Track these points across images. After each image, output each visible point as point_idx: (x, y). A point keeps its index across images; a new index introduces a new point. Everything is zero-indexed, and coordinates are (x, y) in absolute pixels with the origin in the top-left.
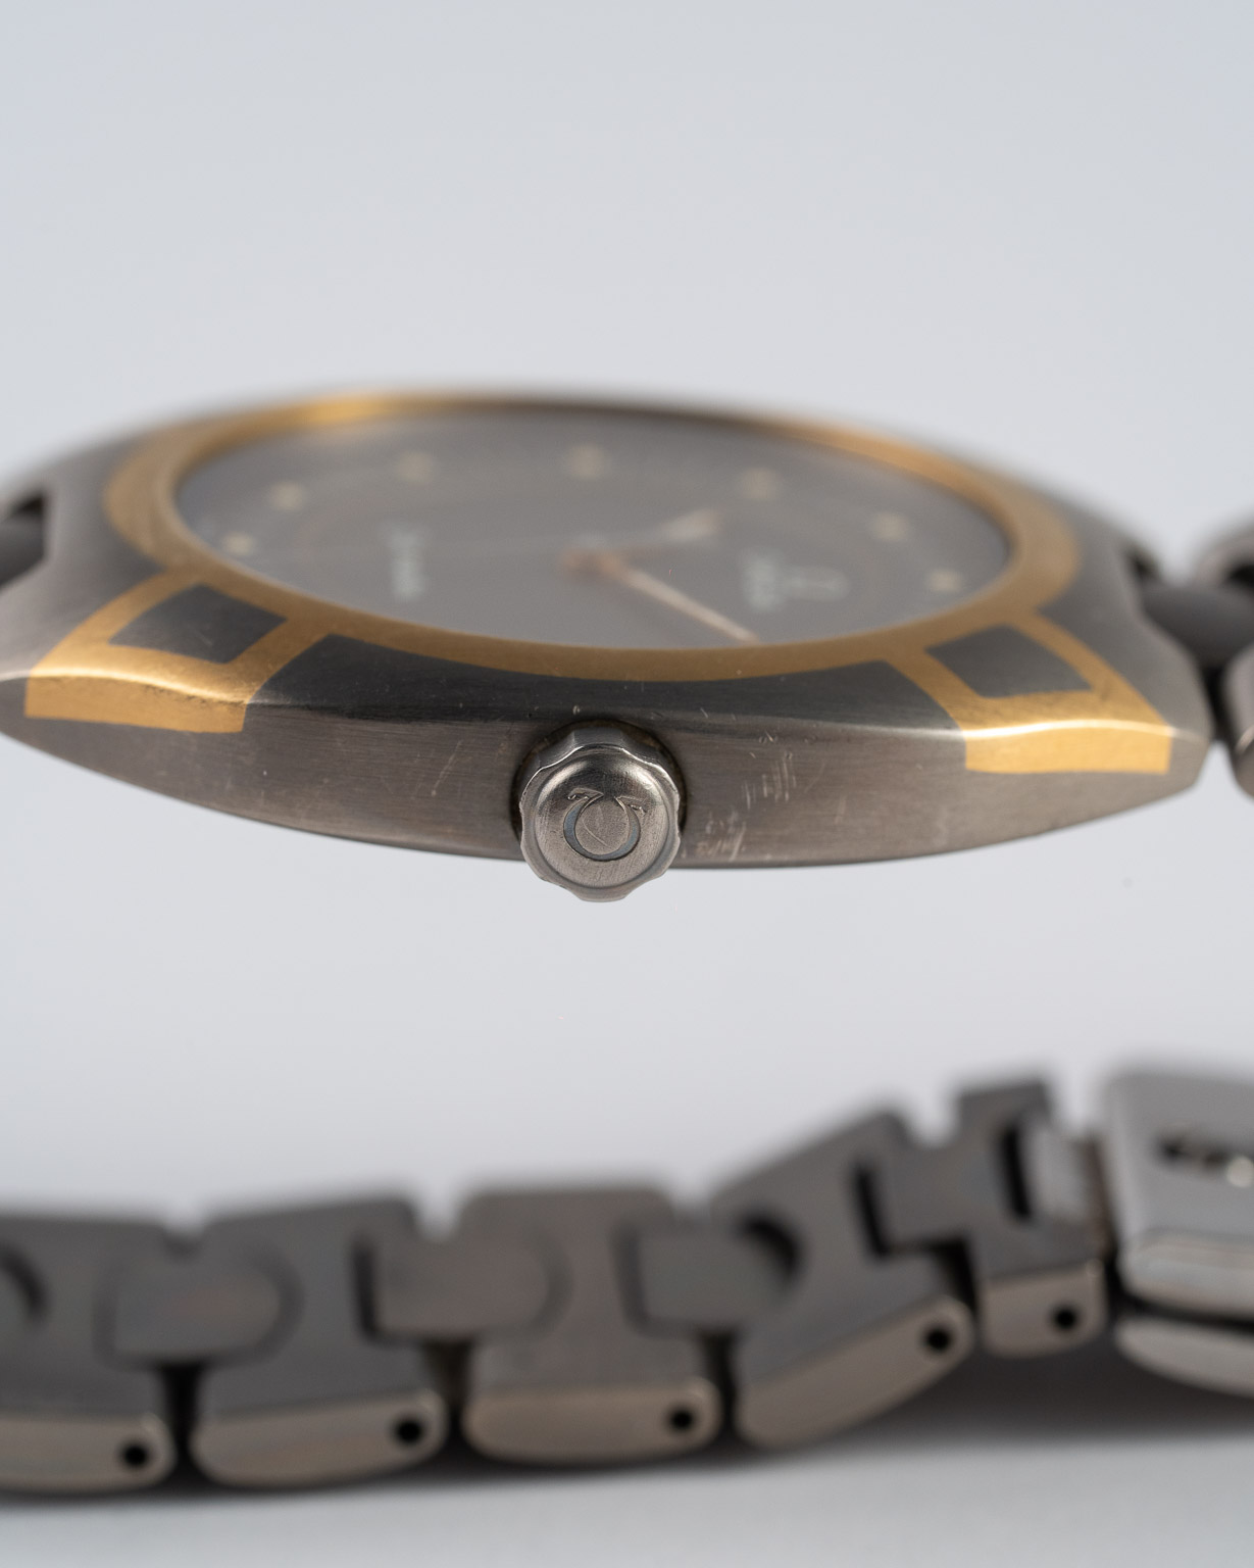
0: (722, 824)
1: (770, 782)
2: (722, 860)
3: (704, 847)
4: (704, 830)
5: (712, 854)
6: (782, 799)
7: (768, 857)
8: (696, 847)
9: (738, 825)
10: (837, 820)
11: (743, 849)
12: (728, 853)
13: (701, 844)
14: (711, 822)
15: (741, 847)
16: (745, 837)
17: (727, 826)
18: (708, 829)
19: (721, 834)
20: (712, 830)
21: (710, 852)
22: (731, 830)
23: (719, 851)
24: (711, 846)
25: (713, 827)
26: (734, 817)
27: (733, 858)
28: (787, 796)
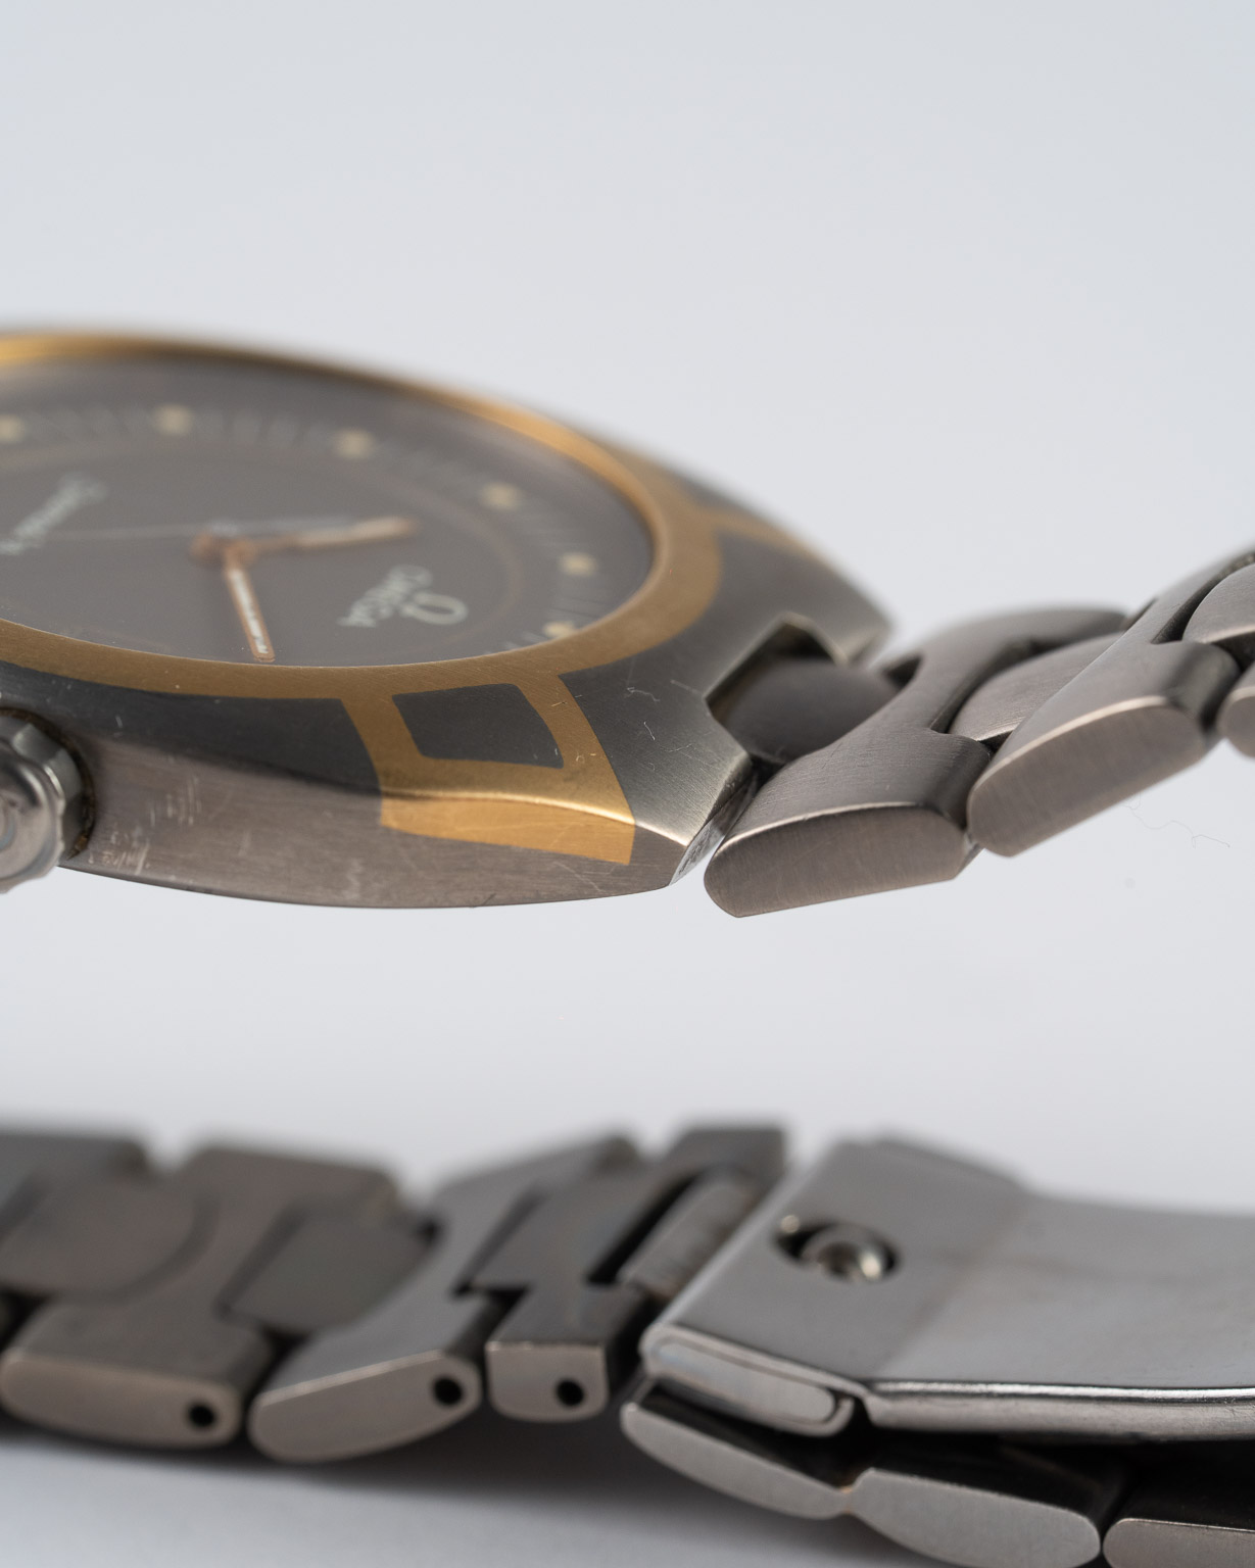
0: (126, 836)
1: (176, 804)
2: (129, 872)
3: (110, 856)
4: (109, 839)
5: (117, 864)
6: (186, 822)
7: (172, 878)
8: (102, 855)
9: (142, 840)
10: (241, 854)
11: (148, 865)
12: (133, 867)
13: (106, 853)
14: (116, 833)
15: (145, 864)
16: (149, 853)
17: (131, 840)
18: (113, 839)
19: (124, 847)
20: (117, 841)
21: (115, 863)
22: (135, 844)
23: (124, 863)
24: (116, 857)
25: (118, 837)
26: (137, 832)
27: (138, 873)
28: (191, 821)
